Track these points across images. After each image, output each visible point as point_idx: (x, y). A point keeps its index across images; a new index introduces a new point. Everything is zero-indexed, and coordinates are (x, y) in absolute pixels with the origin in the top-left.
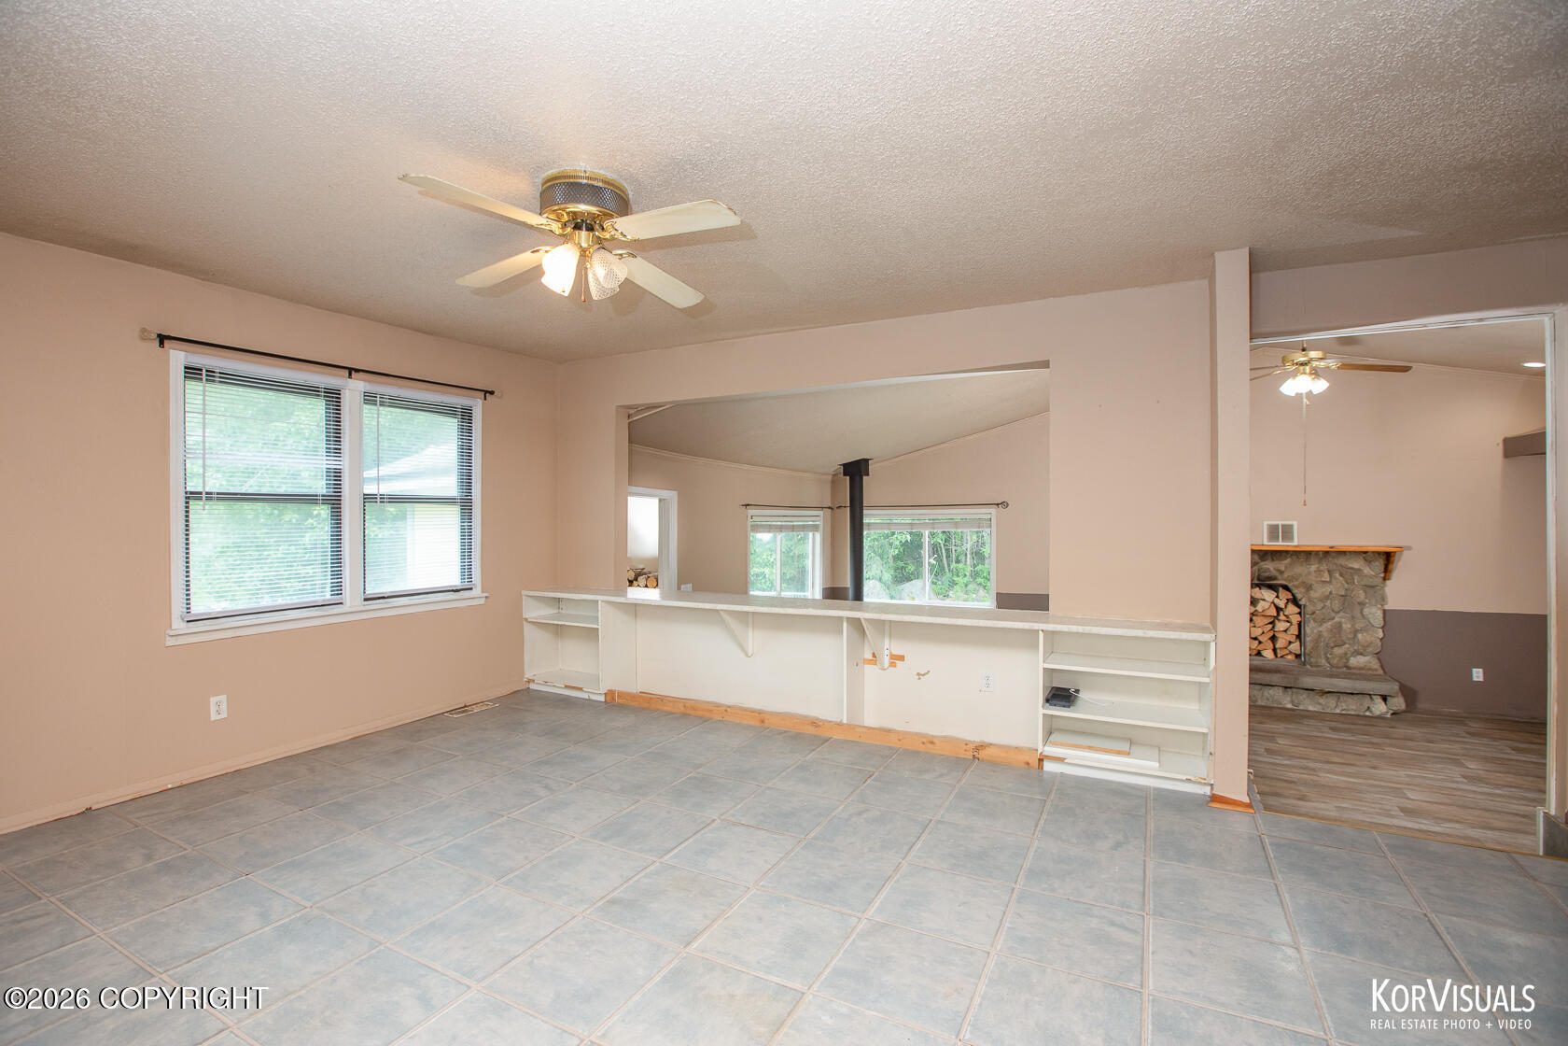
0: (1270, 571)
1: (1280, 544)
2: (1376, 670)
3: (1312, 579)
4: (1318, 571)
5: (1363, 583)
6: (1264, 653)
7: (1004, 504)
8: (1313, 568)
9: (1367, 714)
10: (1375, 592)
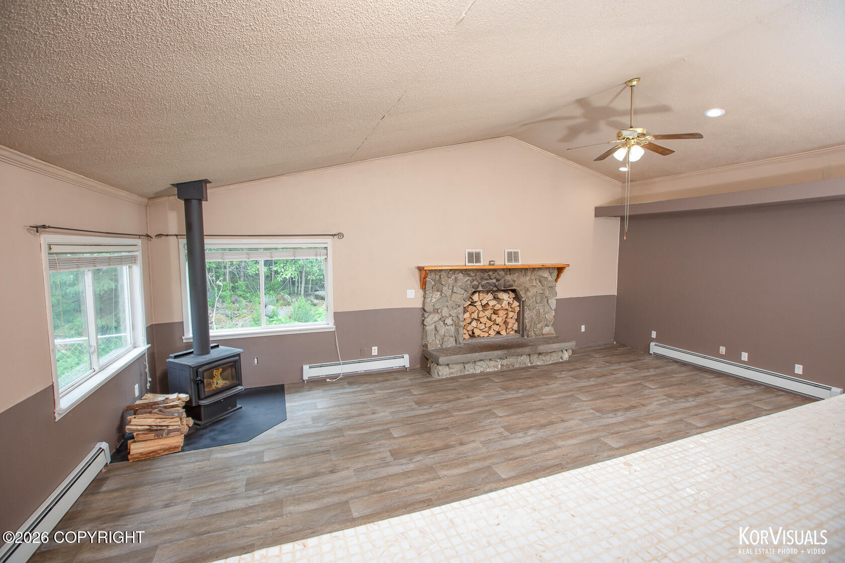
0: (510, 282)
1: (513, 264)
2: (553, 334)
3: (528, 285)
4: (531, 280)
5: (548, 286)
6: (502, 333)
7: (340, 235)
8: (528, 278)
9: (561, 360)
10: (552, 290)
